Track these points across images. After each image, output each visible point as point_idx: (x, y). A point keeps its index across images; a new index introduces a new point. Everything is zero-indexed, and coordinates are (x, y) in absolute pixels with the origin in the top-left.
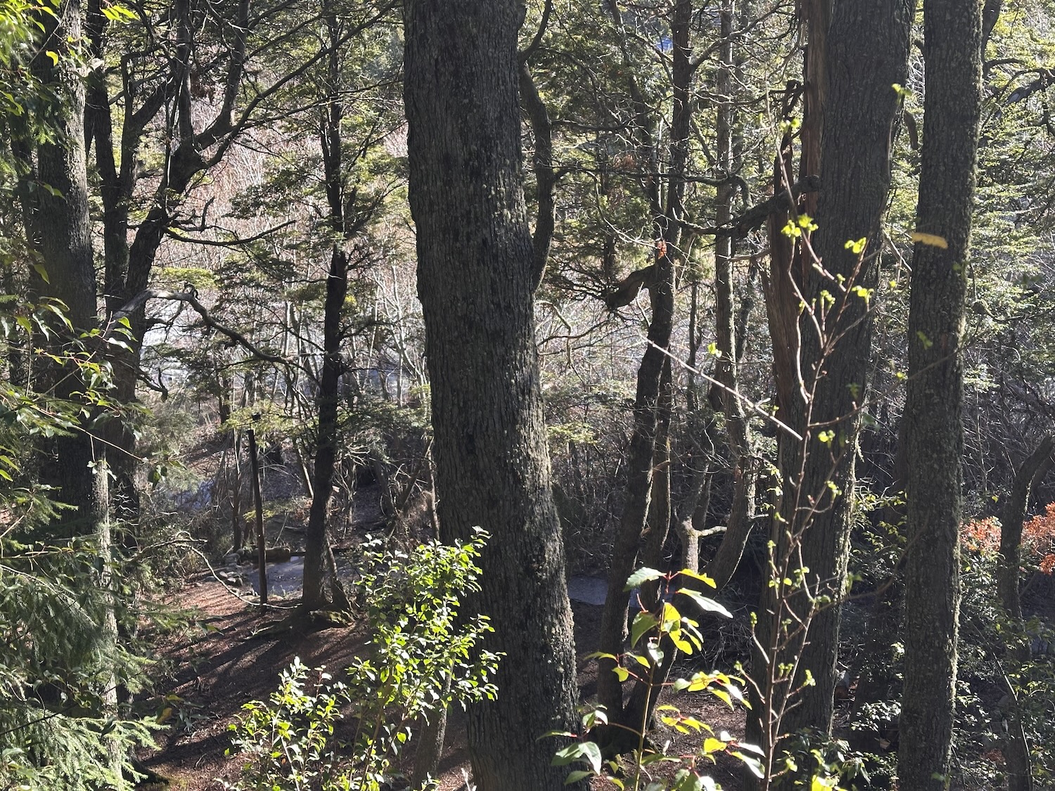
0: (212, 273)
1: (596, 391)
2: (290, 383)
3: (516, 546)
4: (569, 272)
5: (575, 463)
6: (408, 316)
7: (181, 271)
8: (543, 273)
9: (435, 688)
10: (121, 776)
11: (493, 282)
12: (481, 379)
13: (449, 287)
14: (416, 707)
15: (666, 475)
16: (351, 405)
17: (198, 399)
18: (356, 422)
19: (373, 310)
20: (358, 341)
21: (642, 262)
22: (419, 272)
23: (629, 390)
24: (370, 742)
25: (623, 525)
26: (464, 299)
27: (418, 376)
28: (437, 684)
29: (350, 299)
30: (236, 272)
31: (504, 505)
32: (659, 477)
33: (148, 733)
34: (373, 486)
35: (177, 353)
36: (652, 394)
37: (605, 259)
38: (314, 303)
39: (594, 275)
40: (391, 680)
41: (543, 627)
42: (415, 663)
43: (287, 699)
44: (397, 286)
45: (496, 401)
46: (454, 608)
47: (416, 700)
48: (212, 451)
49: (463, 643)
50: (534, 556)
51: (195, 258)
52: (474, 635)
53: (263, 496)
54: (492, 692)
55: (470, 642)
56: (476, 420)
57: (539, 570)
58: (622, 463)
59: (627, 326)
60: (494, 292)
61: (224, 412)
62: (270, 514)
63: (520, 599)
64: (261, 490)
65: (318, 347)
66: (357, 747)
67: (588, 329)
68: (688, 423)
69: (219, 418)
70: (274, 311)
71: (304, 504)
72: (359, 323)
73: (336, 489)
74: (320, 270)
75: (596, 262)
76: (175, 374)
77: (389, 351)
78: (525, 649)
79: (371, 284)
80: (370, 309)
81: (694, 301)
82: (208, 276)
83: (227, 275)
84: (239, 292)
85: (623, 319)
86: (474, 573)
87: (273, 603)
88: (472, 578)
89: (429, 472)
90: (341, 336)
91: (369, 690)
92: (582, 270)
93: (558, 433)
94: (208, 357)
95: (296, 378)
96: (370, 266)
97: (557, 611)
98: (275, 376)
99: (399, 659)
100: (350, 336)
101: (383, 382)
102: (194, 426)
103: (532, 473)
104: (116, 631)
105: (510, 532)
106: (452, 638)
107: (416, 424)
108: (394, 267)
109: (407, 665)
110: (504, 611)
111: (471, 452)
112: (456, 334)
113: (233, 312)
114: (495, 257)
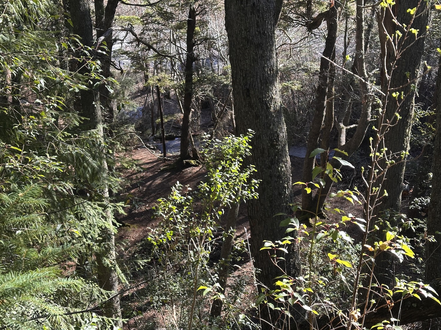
0: (139, 18)
1: (303, 67)
2: (173, 66)
3: (267, 135)
4: (291, 14)
5: (293, 98)
6: (222, 36)
7: (127, 17)
8: (280, 15)
9: (233, 194)
10: (112, 224)
11: (258, 22)
12: (253, 65)
13: (239, 25)
14: (226, 201)
15: (332, 103)
16: (198, 74)
17: (135, 72)
18: (201, 82)
19: (207, 33)
20: (201, 47)
21: (323, 9)
22: (226, 18)
23: (316, 67)
24: (208, 215)
25: (313, 124)
26: (245, 30)
27: (227, 62)
28: (234, 192)
29: (197, 28)
30: (149, 17)
31: (262, 118)
32: (329, 104)
33: (121, 208)
34: (208, 109)
35: (126, 53)
36: (326, 68)
37: (308, 8)
38: (182, 31)
39: (302, 15)
40: (215, 191)
41: (278, 168)
42: (224, 184)
43: (174, 197)
44: (217, 22)
45: (259, 74)
46: (241, 162)
47: (226, 198)
48: (142, 94)
49: (244, 176)
50: (275, 139)
51: (132, 11)
52: (249, 173)
53: (163, 113)
54: (256, 195)
55: (247, 175)
56: (250, 82)
57: (277, 145)
58: (313, 98)
59: (316, 38)
60: (258, 26)
61: (146, 77)
62: (166, 121)
63: (269, 157)
64: (162, 111)
65: (184, 50)
66: (202, 217)
67: (299, 40)
68: (343, 80)
69: (144, 80)
70: (165, 34)
71: (180, 116)
72: (202, 39)
73: (193, 110)
74: (184, 16)
75: (303, 10)
76: (126, 63)
77: (214, 51)
78: (271, 177)
79: (206, 22)
80: (206, 33)
81: (346, 26)
82: (138, 19)
83: (146, 19)
84: (150, 26)
85: (315, 35)
86: (248, 148)
87: (168, 157)
88: (248, 150)
89: (232, 103)
90: (194, 45)
91: (207, 194)
92: (297, 14)
93: (286, 86)
94: (139, 55)
95: (175, 63)
96: (206, 13)
97: (284, 162)
98: (167, 63)
99: (218, 183)
100: (198, 45)
101: (212, 64)
102: (134, 83)
103: (274, 104)
104: (107, 168)
105: (265, 129)
106: (240, 174)
107: (225, 83)
108: (216, 14)
109: (222, 185)
110: (262, 162)
111: (248, 96)
112: (242, 45)
113: (148, 35)
114: (258, 11)
